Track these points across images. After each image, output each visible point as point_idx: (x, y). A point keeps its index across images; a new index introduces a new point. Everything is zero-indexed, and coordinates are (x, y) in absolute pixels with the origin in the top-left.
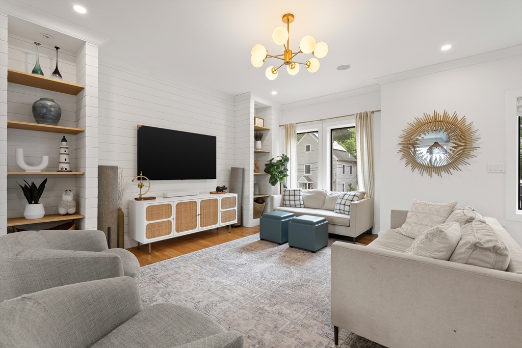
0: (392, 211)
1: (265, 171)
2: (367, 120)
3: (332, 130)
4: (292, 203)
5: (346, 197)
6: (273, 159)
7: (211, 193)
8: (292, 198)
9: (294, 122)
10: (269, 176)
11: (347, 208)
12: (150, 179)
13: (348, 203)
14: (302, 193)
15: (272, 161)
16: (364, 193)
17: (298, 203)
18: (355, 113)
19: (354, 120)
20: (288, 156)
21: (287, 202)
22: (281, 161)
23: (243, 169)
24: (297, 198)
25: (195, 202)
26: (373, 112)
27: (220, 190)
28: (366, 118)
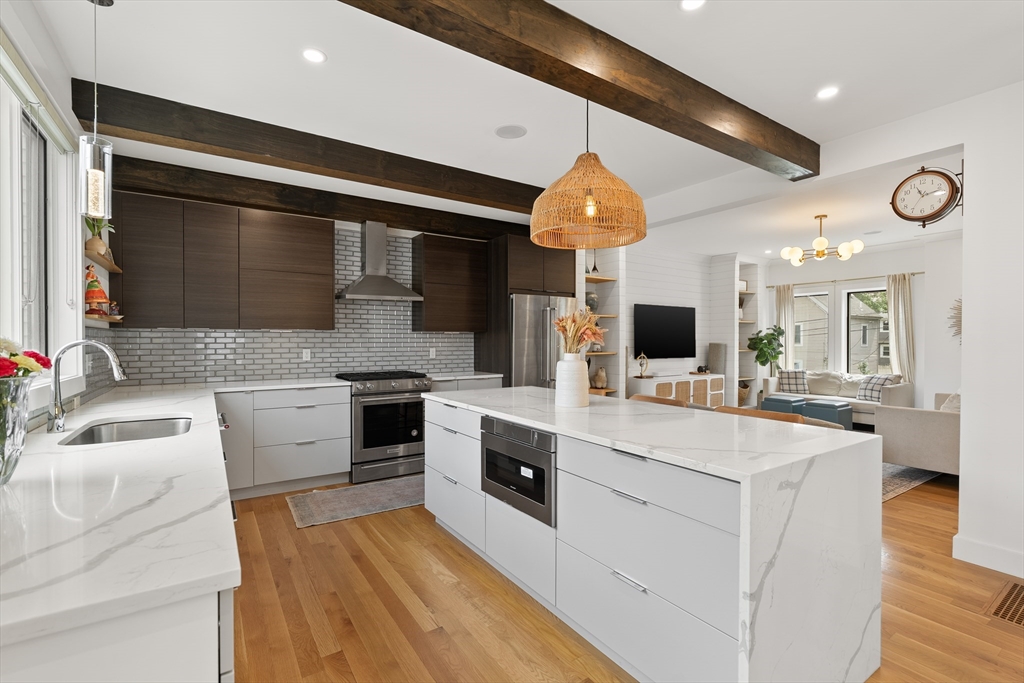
0: (936, 395)
1: (749, 347)
2: (904, 283)
3: (849, 294)
4: (793, 387)
5: (874, 381)
6: (760, 332)
7: (691, 373)
8: (793, 381)
9: (791, 283)
10: (756, 353)
11: (875, 394)
12: (649, 358)
13: (877, 388)
14: (806, 376)
15: (760, 335)
16: (900, 377)
17: (800, 387)
18: (886, 274)
19: (885, 283)
20: (783, 328)
21: (786, 387)
22: (773, 334)
23: (726, 346)
24: (800, 381)
25: (671, 384)
26: (913, 274)
27: (701, 370)
28: (901, 281)
